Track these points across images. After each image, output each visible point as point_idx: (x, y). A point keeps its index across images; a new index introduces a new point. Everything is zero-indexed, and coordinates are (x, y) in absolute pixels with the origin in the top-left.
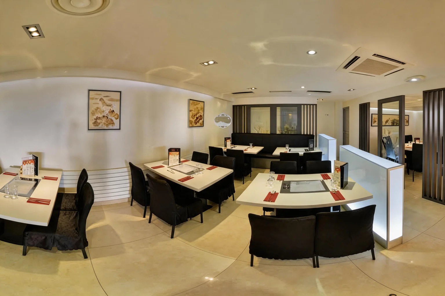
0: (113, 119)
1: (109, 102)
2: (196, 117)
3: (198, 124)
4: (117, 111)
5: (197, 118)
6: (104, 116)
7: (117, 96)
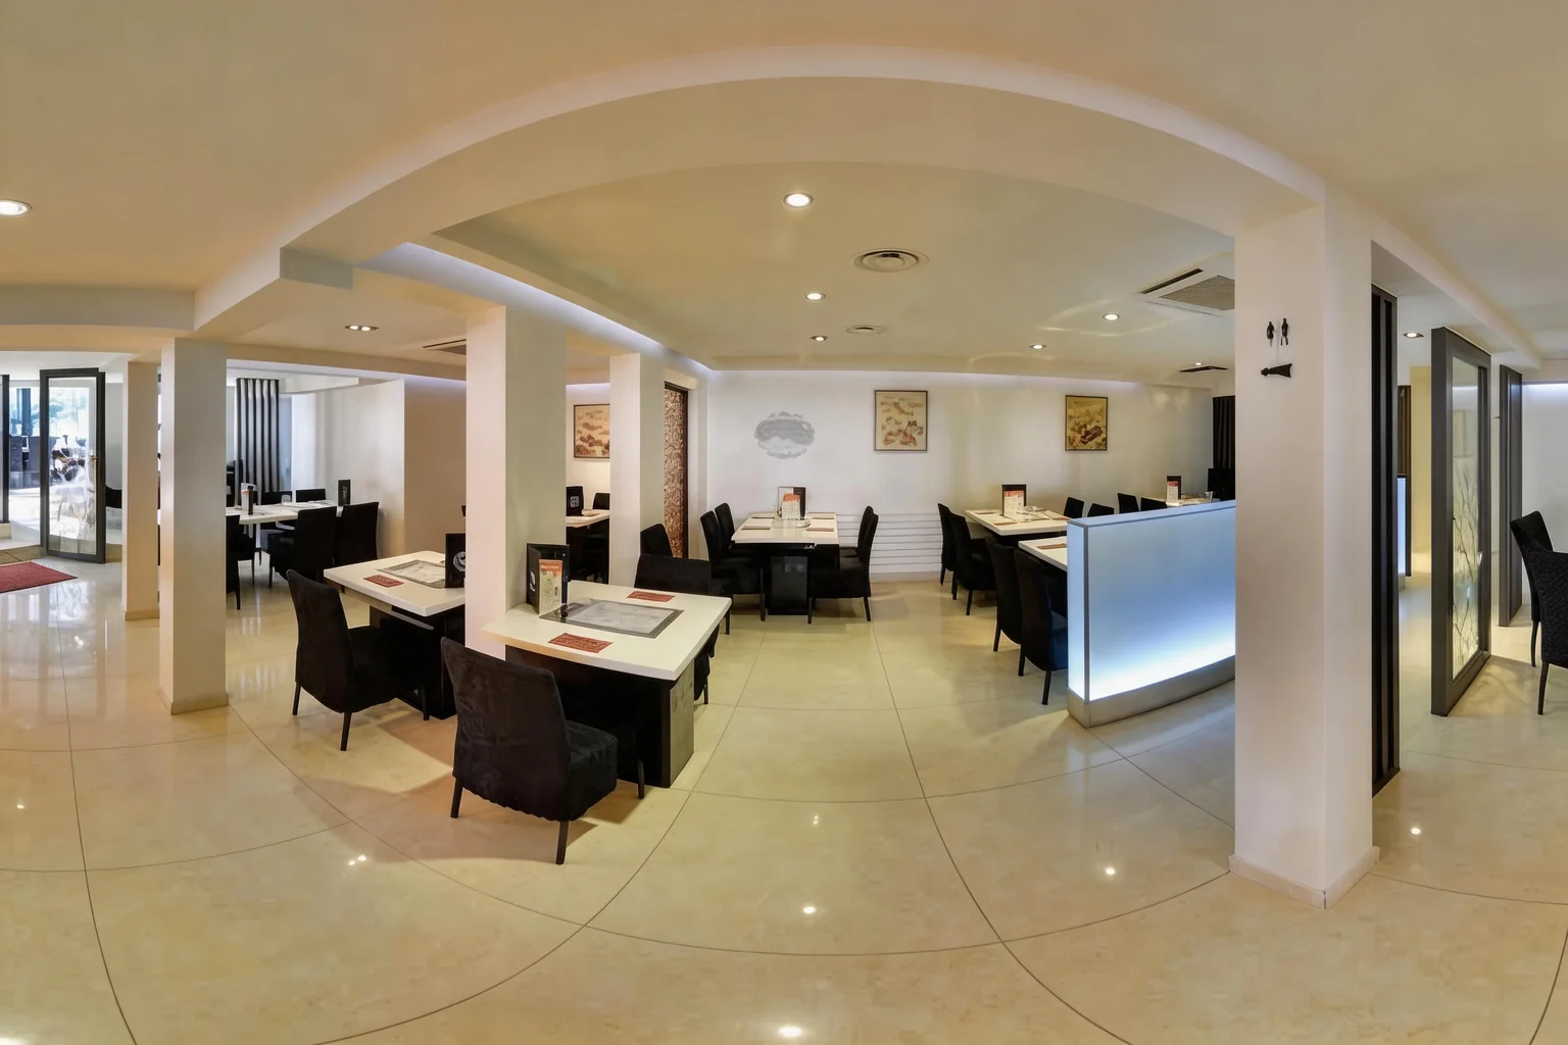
0: (915, 435)
1: (910, 410)
2: (1083, 430)
3: (1092, 444)
4: (921, 422)
5: (1087, 433)
6: (900, 431)
7: (920, 398)
